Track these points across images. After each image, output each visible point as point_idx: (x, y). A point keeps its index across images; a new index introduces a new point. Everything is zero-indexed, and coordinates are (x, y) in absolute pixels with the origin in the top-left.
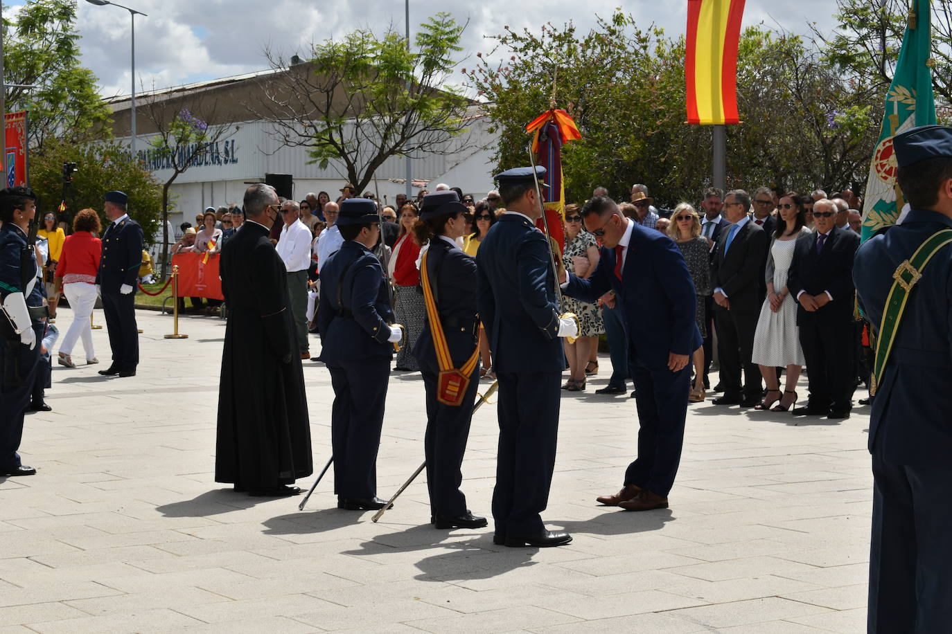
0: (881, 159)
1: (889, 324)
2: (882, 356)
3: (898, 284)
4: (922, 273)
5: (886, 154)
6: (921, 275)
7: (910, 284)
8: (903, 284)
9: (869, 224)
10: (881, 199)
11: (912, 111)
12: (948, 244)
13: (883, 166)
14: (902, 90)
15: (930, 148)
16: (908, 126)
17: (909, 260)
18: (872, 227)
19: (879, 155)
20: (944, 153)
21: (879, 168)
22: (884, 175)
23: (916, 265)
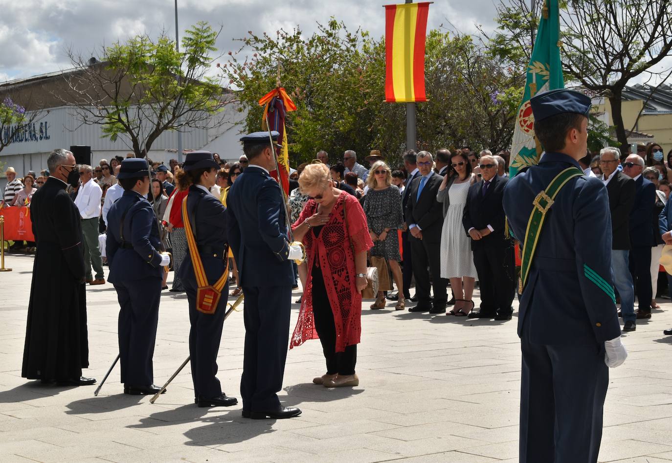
0: (524, 116)
1: (531, 239)
2: (526, 264)
3: (537, 209)
4: (554, 200)
5: (527, 114)
6: (554, 201)
7: (546, 209)
8: (541, 209)
9: (515, 166)
10: (524, 147)
11: (547, 80)
12: (573, 178)
13: (525, 122)
14: (539, 65)
15: (558, 106)
17: (544, 190)
18: (518, 167)
19: (522, 114)
20: (569, 109)
21: (523, 123)
22: (526, 128)
23: (550, 194)
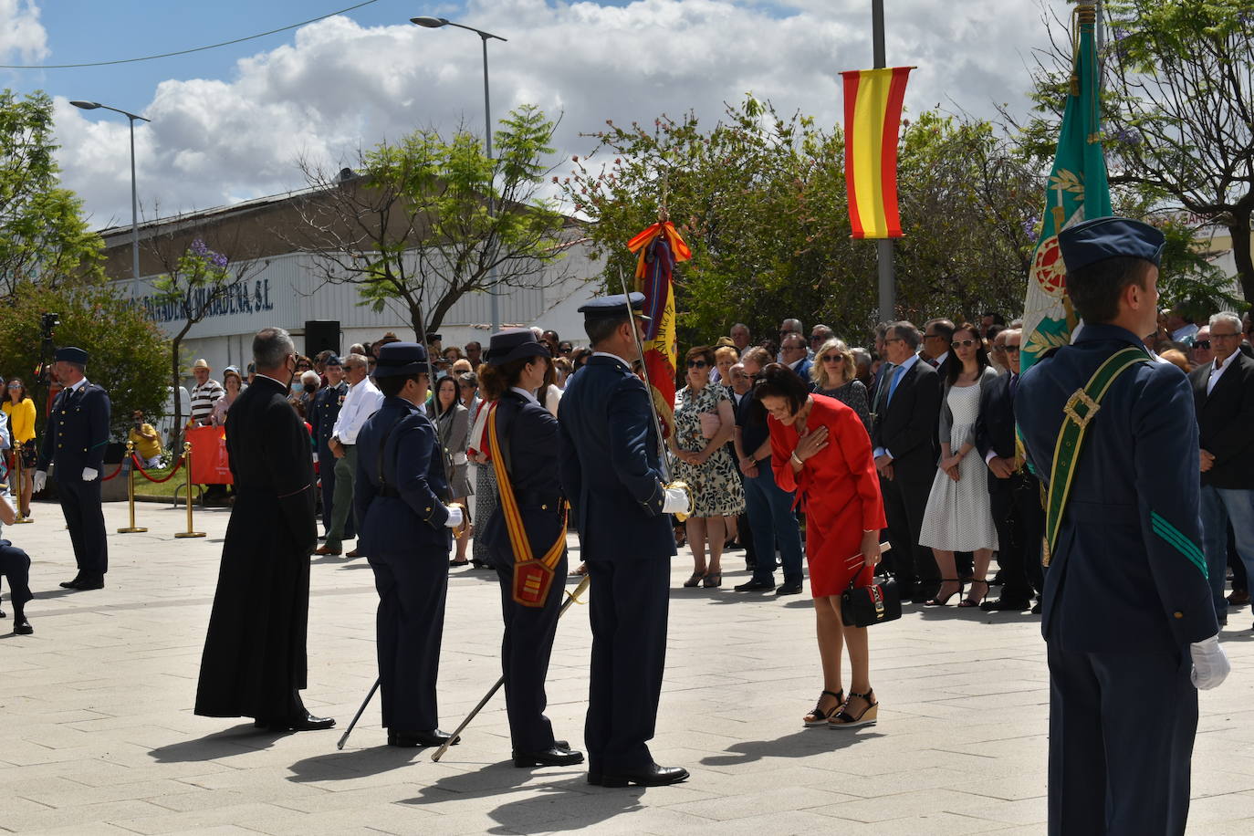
0: (1043, 265)
1: (1062, 473)
2: (1054, 514)
3: (1071, 420)
4: (1100, 404)
5: (1050, 258)
6: (1099, 407)
7: (1086, 419)
8: (1077, 420)
9: (1030, 349)
10: (1046, 318)
11: (1082, 202)
12: (1132, 365)
13: (1046, 274)
14: (1067, 175)
15: (1106, 246)
16: (1076, 221)
17: (1083, 388)
18: (1037, 353)
19: (1041, 259)
20: (1124, 252)
21: (1042, 276)
22: (1049, 285)
23: (1092, 393)
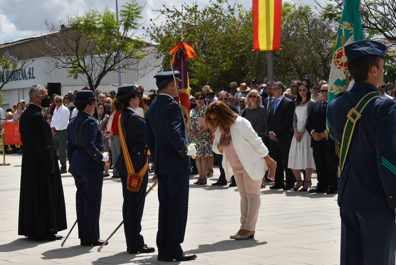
0: (337, 58)
1: (346, 140)
2: (343, 157)
3: (350, 120)
4: (361, 114)
5: (339, 56)
6: (361, 115)
7: (356, 120)
8: (352, 120)
9: (332, 92)
10: (338, 79)
12: (374, 99)
13: (338, 62)
14: (346, 23)
15: (363, 51)
17: (355, 108)
18: (334, 93)
19: (336, 57)
20: (371, 53)
21: (336, 63)
22: (339, 66)
23: (358, 110)
